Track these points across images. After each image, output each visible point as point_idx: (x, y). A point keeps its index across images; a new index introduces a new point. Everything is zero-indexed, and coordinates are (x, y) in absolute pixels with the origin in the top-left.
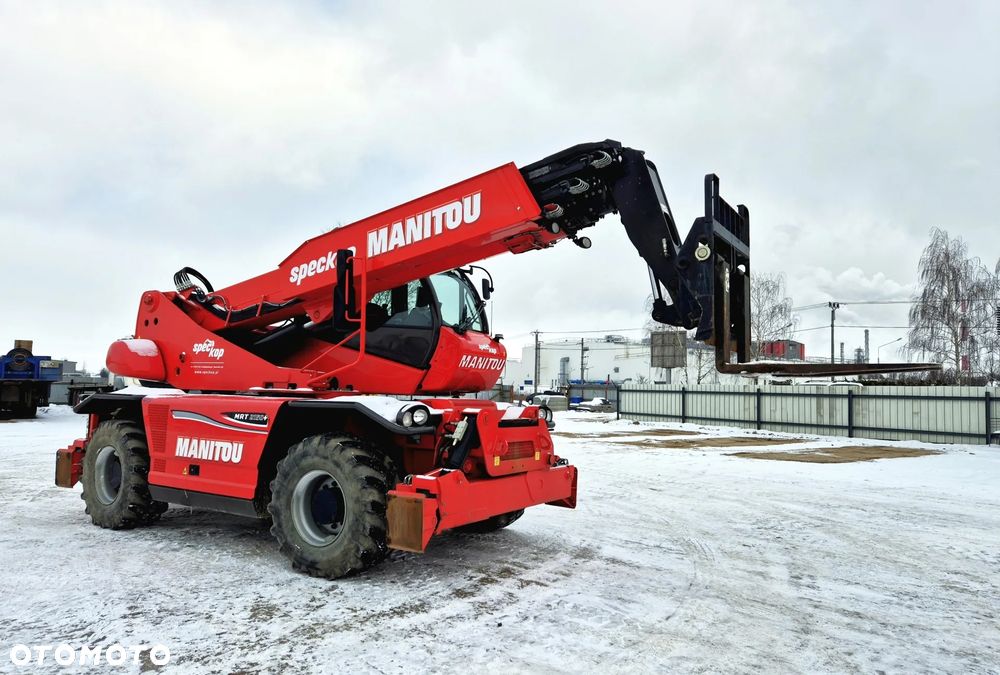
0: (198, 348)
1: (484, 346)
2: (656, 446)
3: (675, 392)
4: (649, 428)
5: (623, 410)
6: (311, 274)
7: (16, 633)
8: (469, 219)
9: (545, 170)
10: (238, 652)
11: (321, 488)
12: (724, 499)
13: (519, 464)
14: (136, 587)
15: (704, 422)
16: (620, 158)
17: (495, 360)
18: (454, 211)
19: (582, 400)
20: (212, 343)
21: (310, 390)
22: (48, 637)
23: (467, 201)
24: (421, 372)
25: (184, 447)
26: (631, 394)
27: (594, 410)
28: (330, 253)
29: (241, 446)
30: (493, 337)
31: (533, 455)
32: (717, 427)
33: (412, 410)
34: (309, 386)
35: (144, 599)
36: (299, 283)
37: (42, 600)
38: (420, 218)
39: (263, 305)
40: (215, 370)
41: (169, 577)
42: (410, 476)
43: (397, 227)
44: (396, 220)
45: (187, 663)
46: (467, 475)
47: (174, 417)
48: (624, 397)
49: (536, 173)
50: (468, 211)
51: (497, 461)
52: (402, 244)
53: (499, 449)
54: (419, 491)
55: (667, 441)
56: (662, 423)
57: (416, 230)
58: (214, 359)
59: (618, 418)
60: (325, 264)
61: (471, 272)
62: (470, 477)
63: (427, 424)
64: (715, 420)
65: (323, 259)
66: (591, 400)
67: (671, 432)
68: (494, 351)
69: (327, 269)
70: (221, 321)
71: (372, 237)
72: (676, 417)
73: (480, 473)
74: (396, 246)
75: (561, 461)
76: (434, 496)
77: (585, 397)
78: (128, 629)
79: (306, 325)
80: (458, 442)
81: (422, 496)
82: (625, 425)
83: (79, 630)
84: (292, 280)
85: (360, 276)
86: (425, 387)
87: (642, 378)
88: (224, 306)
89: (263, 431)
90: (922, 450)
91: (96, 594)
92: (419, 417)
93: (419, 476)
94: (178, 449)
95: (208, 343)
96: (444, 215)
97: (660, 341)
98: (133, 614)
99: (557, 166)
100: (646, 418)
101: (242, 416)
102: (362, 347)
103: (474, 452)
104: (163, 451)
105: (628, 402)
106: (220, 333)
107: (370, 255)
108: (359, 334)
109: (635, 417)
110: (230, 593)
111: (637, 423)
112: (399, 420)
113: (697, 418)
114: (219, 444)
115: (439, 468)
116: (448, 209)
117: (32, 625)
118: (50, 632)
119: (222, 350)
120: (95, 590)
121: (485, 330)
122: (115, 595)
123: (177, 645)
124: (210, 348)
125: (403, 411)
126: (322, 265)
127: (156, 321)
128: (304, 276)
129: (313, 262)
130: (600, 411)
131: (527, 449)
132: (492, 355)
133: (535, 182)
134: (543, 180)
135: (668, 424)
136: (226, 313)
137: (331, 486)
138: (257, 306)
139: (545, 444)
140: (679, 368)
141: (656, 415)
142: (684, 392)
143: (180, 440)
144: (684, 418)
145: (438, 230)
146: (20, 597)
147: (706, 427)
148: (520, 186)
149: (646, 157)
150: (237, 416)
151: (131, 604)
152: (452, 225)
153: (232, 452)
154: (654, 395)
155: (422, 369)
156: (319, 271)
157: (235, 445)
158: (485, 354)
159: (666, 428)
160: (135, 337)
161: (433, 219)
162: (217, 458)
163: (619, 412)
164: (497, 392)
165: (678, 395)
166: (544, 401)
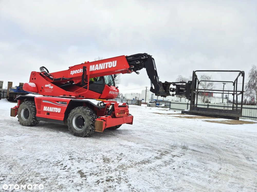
0: (46, 86)
1: (114, 89)
4: (178, 113)
5: (171, 108)
6: (76, 73)
7: (42, 163)
8: (114, 66)
9: (131, 58)
10: (105, 173)
11: (79, 118)
12: (212, 134)
13: (122, 115)
14: (69, 151)
16: (147, 57)
18: (110, 64)
19: (159, 105)
20: (50, 85)
21: (75, 97)
22: (51, 165)
23: (113, 62)
24: (100, 94)
25: (45, 109)
27: (162, 107)
28: (81, 69)
29: (60, 109)
30: (116, 87)
31: (125, 113)
33: (101, 103)
34: (75, 96)
35: (73, 154)
36: (72, 75)
37: (45, 153)
38: (102, 64)
39: (63, 78)
40: (51, 91)
41: (76, 148)
42: (100, 117)
43: (97, 65)
44: (97, 64)
45: (93, 175)
46: (111, 117)
47: (43, 102)
48: (172, 104)
49: (129, 58)
50: (113, 64)
51: (118, 114)
52: (98, 69)
53: (118, 112)
54: (102, 120)
55: (186, 117)
57: (101, 67)
58: (51, 89)
59: (170, 110)
60: (79, 71)
62: (112, 117)
63: (103, 106)
65: (79, 70)
66: (162, 105)
68: (116, 90)
69: (80, 72)
70: (52, 80)
71: (91, 67)
73: (114, 116)
74: (96, 69)
75: (130, 115)
76: (105, 121)
78: (72, 163)
79: (73, 83)
80: (110, 110)
81: (103, 121)
82: (172, 112)
83: (59, 163)
84: (71, 74)
85: (88, 75)
86: (101, 97)
87: (173, 100)
88: (52, 77)
89: (66, 106)
90: (252, 122)
91: (59, 152)
92: (102, 104)
93: (102, 117)
94: (44, 109)
95: (49, 85)
96: (108, 64)
98: (72, 159)
99: (134, 57)
100: (177, 110)
101: (61, 102)
102: (88, 88)
103: (114, 112)
104: (40, 109)
105: (173, 106)
106: (52, 83)
107: (90, 71)
108: (87, 85)
109: (174, 110)
110: (95, 154)
111: (175, 111)
112: (98, 105)
114: (55, 108)
115: (106, 115)
116: (109, 63)
117: (45, 161)
118: (51, 163)
119: (53, 87)
120: (59, 151)
121: (114, 86)
122: (64, 153)
123: (87, 169)
124: (49, 86)
125: (99, 103)
126: (78, 71)
127: (35, 79)
128: (74, 73)
129: (76, 70)
131: (124, 112)
132: (116, 91)
133: (129, 60)
134: (131, 60)
136: (53, 79)
137: (81, 118)
138: (61, 78)
139: (127, 111)
141: (180, 109)
143: (45, 107)
145: (107, 67)
146: (39, 152)
148: (125, 60)
149: (152, 57)
150: (59, 102)
151: (70, 156)
152: (110, 67)
153: (58, 110)
154: (180, 104)
155: (100, 93)
156: (78, 72)
157: (59, 109)
158: (115, 91)
160: (30, 82)
161: (105, 65)
162: (54, 111)
163: (170, 108)
164: (137, 102)
165: (186, 105)
166: (150, 104)
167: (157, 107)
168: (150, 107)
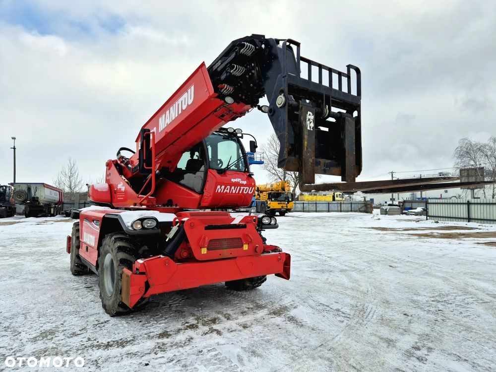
1: (236, 180)
2: (434, 237)
3: (463, 204)
4: (443, 225)
5: (430, 214)
8: (190, 102)
9: (219, 63)
13: (227, 252)
15: (482, 221)
16: (263, 46)
17: (246, 188)
18: (185, 98)
19: (411, 208)
21: (145, 207)
23: (189, 91)
24: (198, 196)
26: (434, 205)
27: (417, 214)
29: (94, 237)
31: (242, 246)
32: (491, 225)
33: (142, 220)
38: (174, 106)
40: (123, 197)
43: (167, 113)
48: (430, 207)
49: (216, 66)
50: (189, 97)
51: (204, 251)
52: (169, 122)
55: (444, 234)
56: (455, 222)
57: (173, 113)
58: (122, 192)
59: (427, 219)
61: (242, 137)
62: (178, 261)
63: (156, 228)
64: (490, 220)
66: (416, 209)
67: (456, 228)
68: (244, 182)
71: (160, 121)
72: (464, 218)
74: (167, 124)
76: (144, 273)
77: (413, 207)
80: (170, 239)
81: (130, 273)
82: (430, 223)
89: (98, 230)
92: (148, 224)
93: (138, 261)
94: (84, 238)
96: (182, 102)
97: (466, 174)
99: (224, 59)
104: (82, 238)
105: (432, 210)
107: (160, 131)
109: (435, 218)
111: (437, 222)
112: (132, 225)
113: (478, 219)
116: (183, 97)
119: (124, 187)
124: (121, 186)
125: (135, 220)
127: (110, 174)
130: (421, 215)
131: (233, 243)
132: (242, 185)
135: (458, 223)
136: (131, 169)
139: (250, 240)
140: (478, 189)
141: (450, 218)
142: (469, 204)
144: (469, 219)
147: (484, 225)
150: (94, 221)
152: (184, 107)
154: (449, 205)
155: (200, 194)
159: (456, 225)
161: (178, 105)
162: (90, 243)
163: (427, 216)
164: (363, 205)
165: (465, 206)
166: (386, 209)
167: (405, 214)
168: (387, 216)
